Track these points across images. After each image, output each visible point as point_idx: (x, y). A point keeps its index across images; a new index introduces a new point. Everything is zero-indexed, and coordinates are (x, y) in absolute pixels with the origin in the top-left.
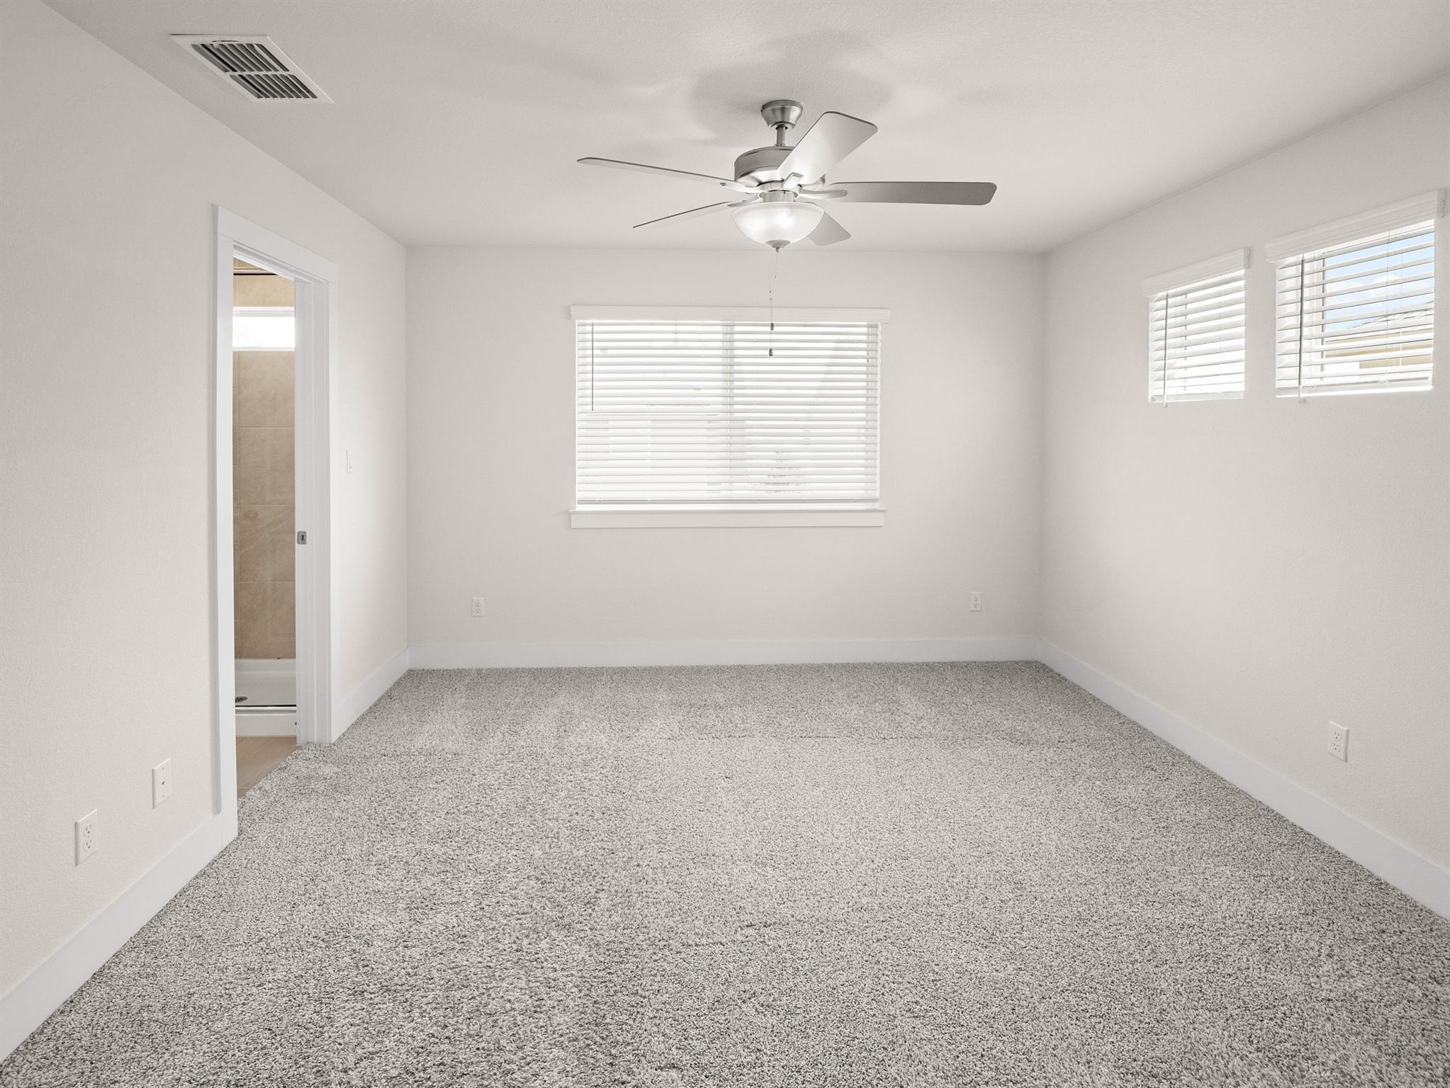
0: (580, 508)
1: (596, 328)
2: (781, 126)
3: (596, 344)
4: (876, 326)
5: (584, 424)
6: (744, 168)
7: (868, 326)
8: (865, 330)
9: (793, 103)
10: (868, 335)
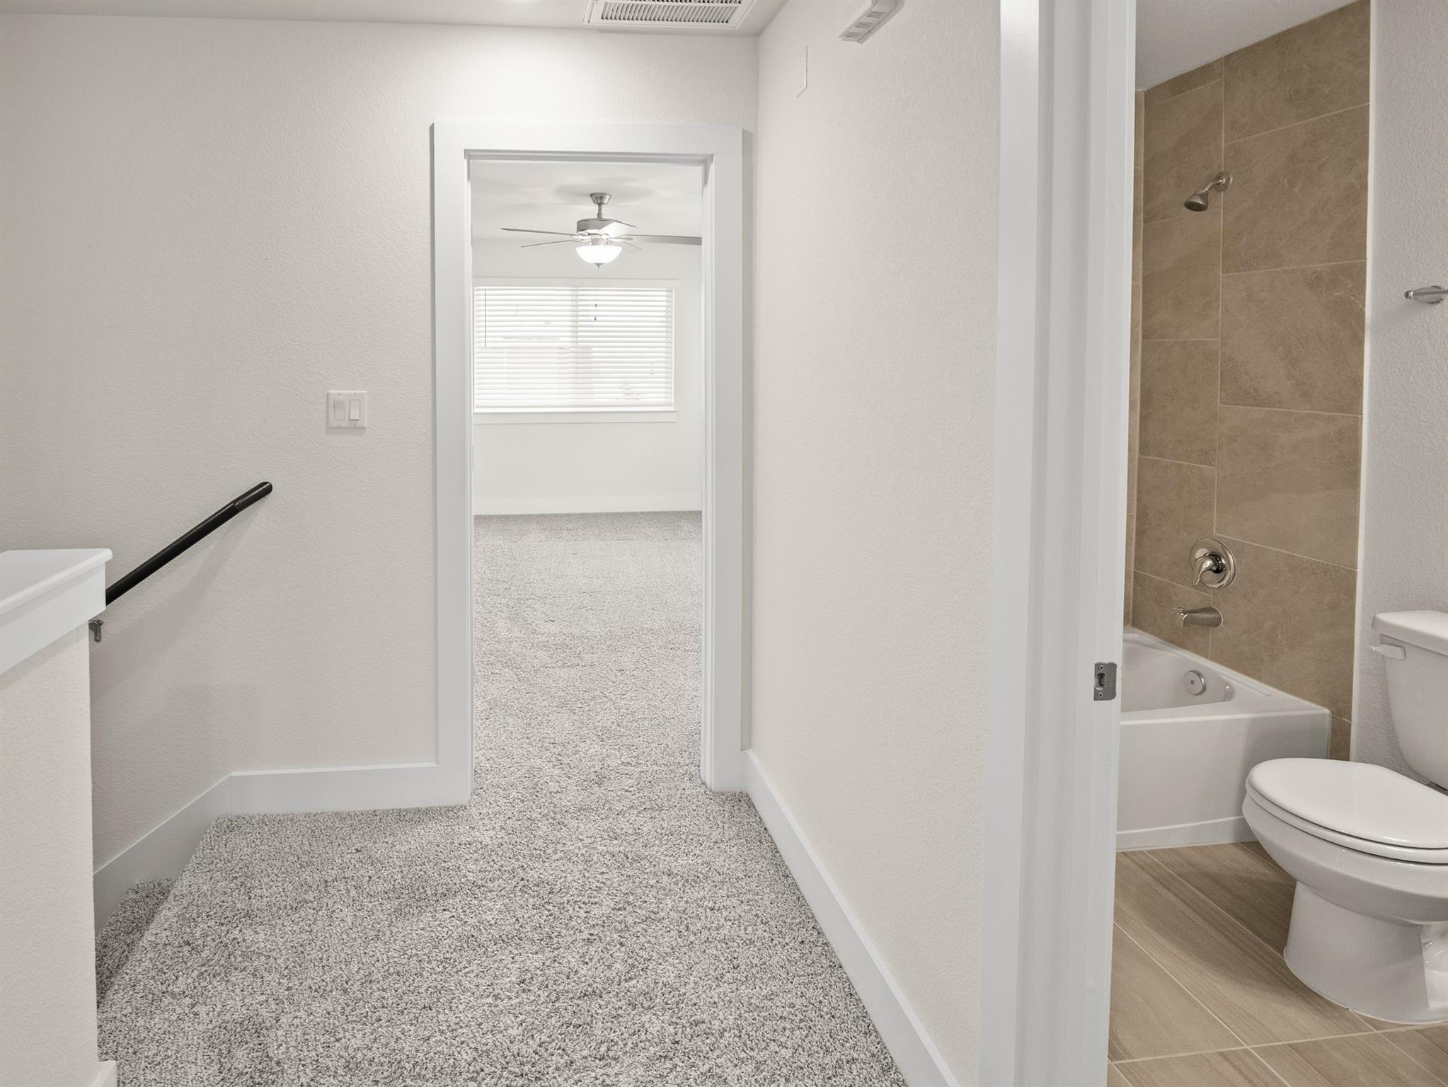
0: (477, 410)
1: (487, 292)
2: (600, 205)
3: (487, 303)
4: (672, 291)
5: (479, 355)
6: (583, 226)
7: (667, 291)
8: (665, 293)
9: (606, 194)
10: (667, 296)
